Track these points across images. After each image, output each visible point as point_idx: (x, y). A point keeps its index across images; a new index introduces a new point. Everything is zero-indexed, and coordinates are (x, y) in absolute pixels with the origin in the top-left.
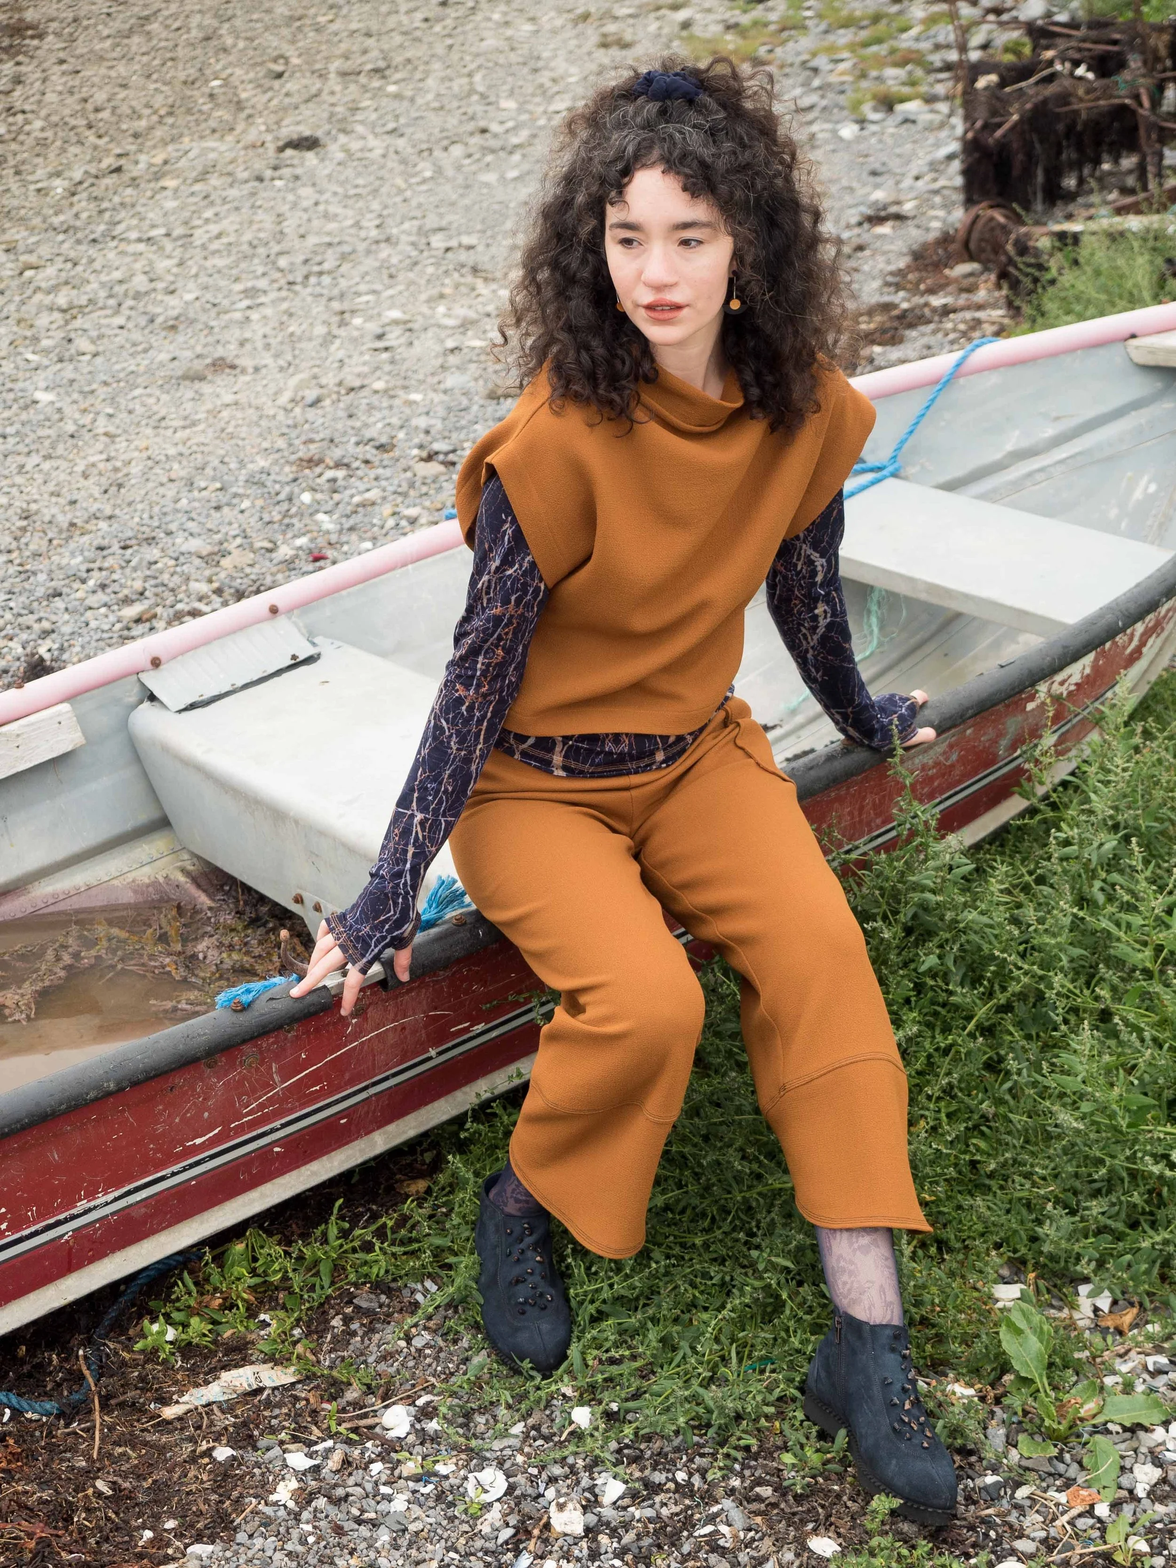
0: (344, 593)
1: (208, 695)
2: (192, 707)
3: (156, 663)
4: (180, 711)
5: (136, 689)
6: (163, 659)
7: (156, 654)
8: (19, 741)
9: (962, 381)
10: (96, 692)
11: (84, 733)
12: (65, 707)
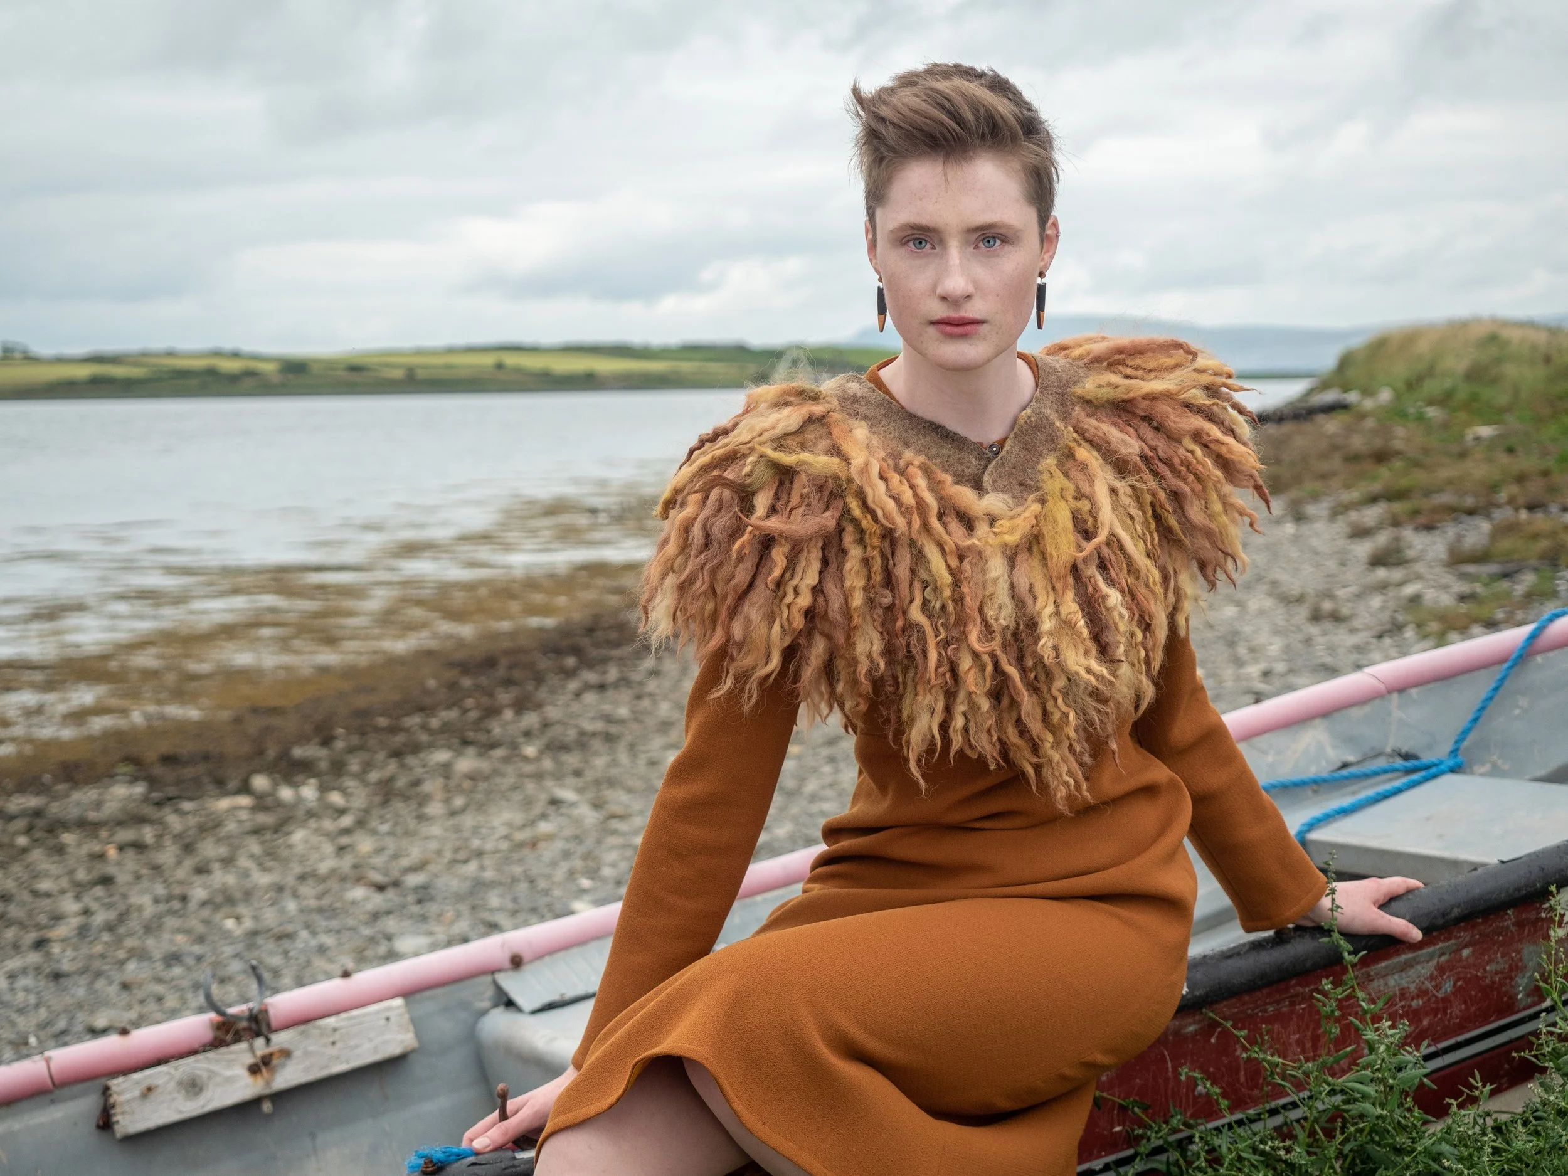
0: (759, 898)
1: (570, 994)
2: (550, 1007)
3: (517, 962)
4: (535, 1012)
5: (490, 992)
6: (526, 959)
7: (516, 950)
8: (337, 1036)
9: (1539, 659)
10: (439, 991)
11: (418, 1035)
12: (399, 1002)
